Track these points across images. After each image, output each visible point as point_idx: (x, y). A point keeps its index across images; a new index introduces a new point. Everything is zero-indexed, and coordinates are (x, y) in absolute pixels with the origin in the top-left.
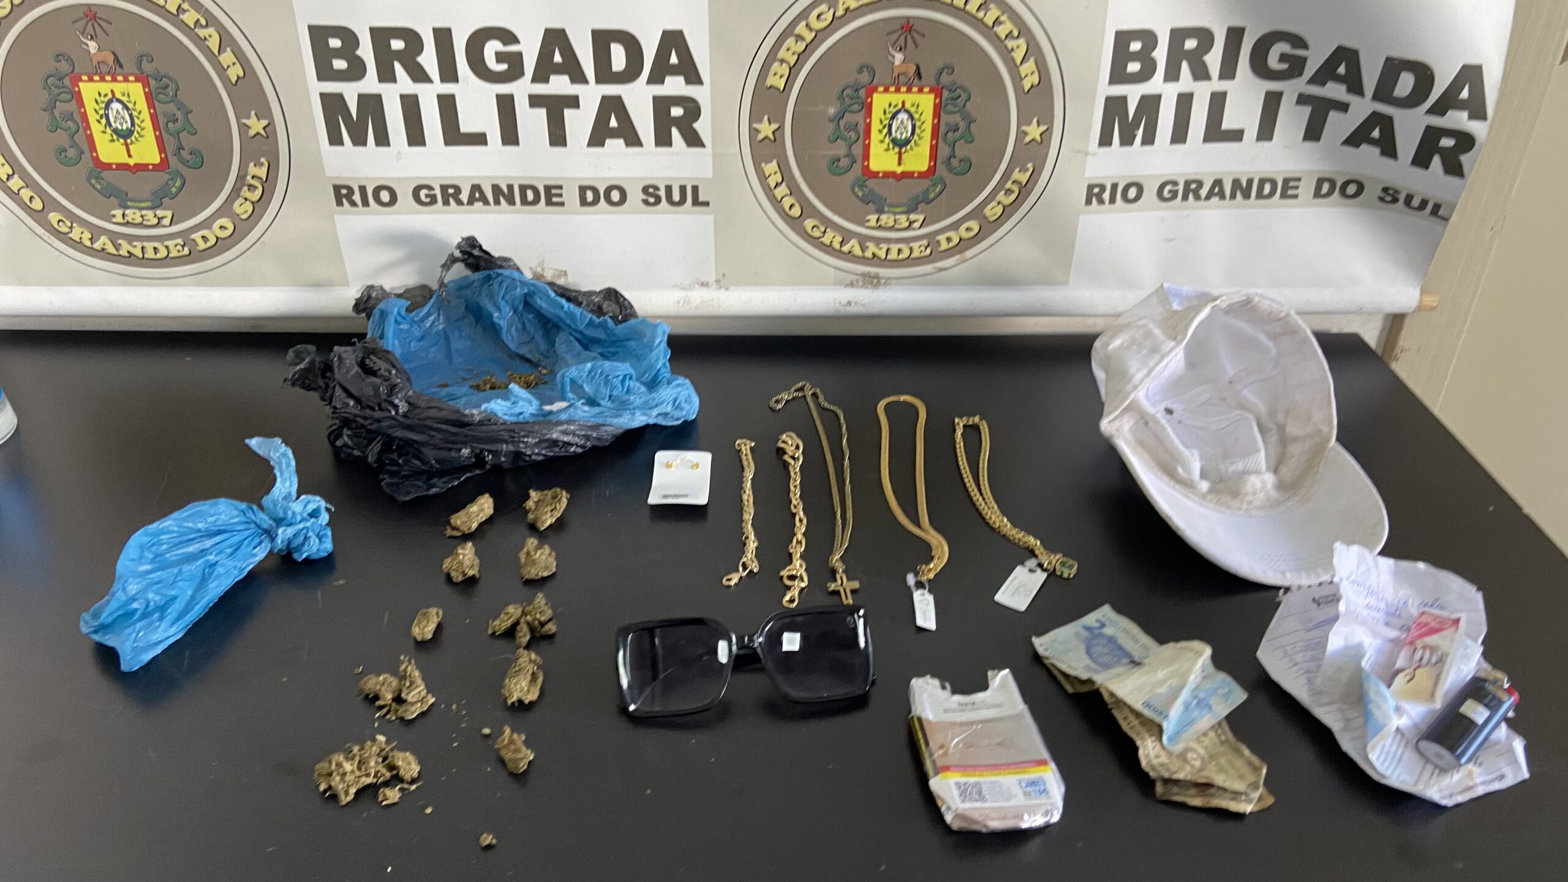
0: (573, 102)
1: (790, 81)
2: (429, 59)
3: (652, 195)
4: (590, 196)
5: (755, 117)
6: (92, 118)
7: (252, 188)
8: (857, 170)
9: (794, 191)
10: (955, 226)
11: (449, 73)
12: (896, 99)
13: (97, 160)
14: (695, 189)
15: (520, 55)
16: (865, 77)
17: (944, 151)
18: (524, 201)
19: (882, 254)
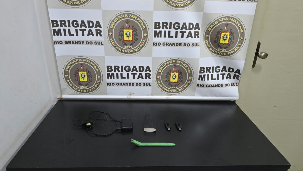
0: (136, 74)
1: (161, 71)
2: (120, 69)
3: (144, 84)
4: (137, 84)
5: (157, 76)
6: (80, 76)
7: (97, 84)
8: (169, 82)
9: (161, 84)
10: (181, 88)
11: (122, 71)
12: (174, 73)
13: (80, 81)
14: (149, 84)
15: (130, 69)
16: (170, 71)
17: (179, 79)
18: (129, 85)
19: (172, 92)
